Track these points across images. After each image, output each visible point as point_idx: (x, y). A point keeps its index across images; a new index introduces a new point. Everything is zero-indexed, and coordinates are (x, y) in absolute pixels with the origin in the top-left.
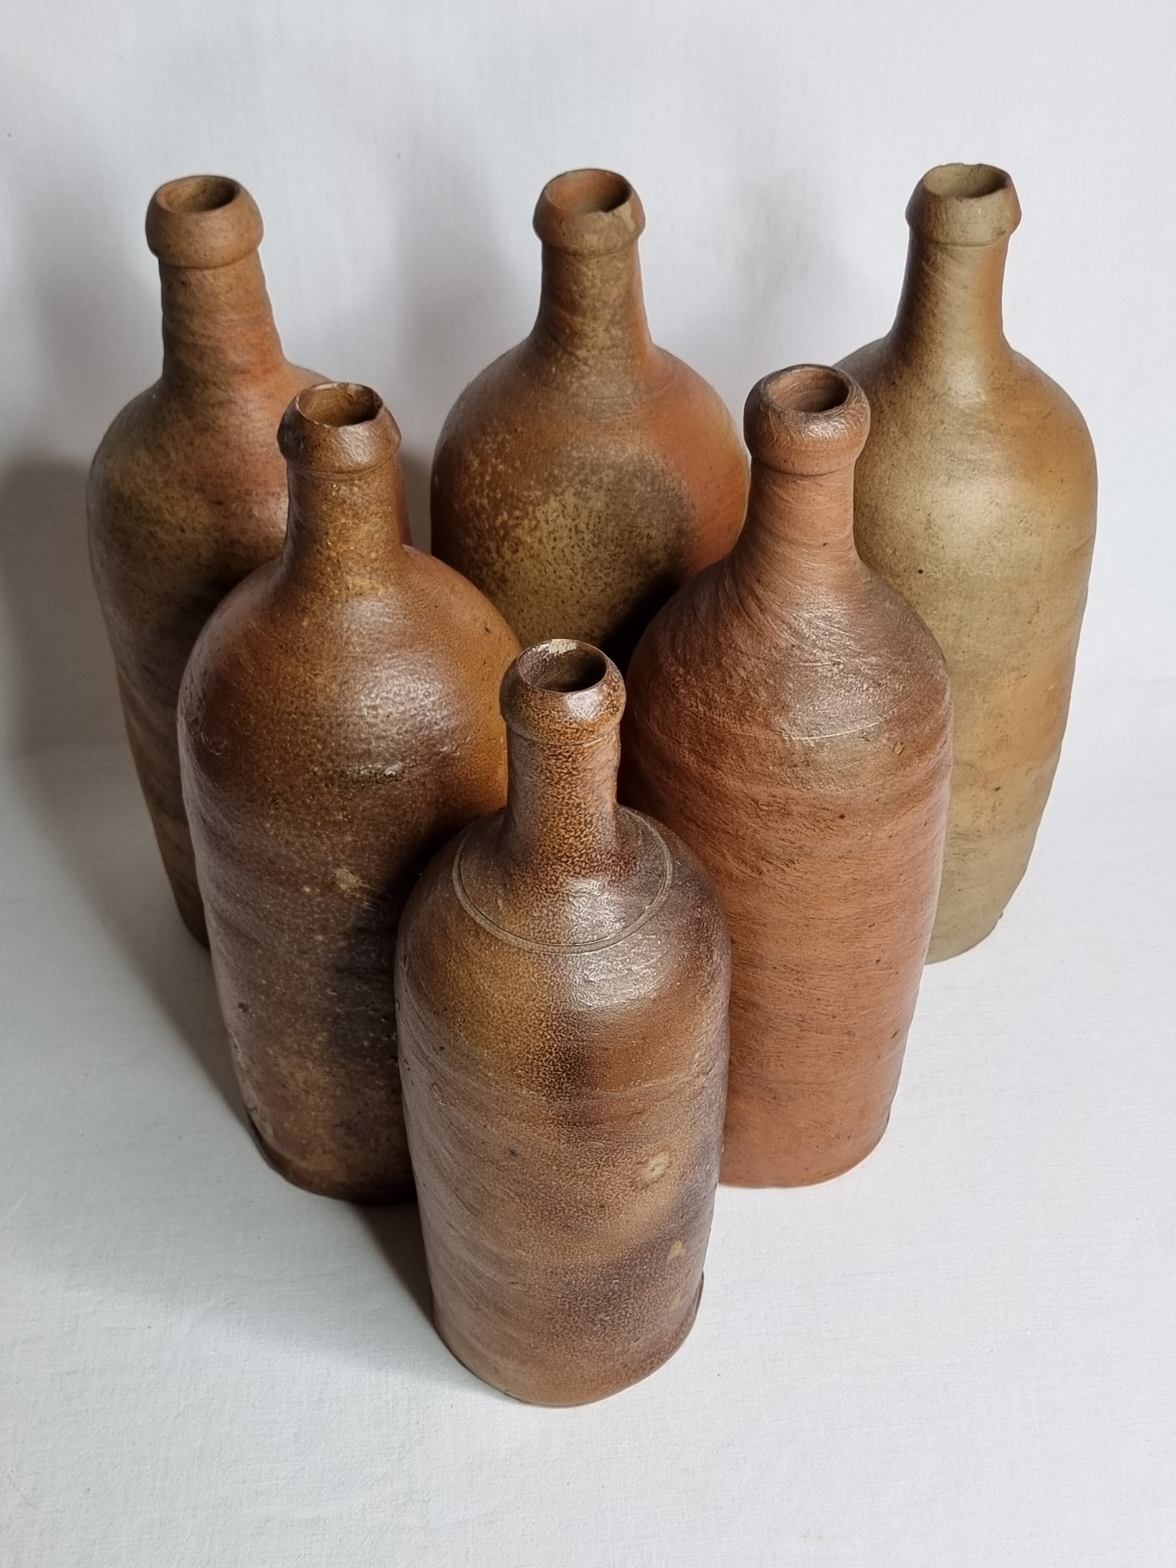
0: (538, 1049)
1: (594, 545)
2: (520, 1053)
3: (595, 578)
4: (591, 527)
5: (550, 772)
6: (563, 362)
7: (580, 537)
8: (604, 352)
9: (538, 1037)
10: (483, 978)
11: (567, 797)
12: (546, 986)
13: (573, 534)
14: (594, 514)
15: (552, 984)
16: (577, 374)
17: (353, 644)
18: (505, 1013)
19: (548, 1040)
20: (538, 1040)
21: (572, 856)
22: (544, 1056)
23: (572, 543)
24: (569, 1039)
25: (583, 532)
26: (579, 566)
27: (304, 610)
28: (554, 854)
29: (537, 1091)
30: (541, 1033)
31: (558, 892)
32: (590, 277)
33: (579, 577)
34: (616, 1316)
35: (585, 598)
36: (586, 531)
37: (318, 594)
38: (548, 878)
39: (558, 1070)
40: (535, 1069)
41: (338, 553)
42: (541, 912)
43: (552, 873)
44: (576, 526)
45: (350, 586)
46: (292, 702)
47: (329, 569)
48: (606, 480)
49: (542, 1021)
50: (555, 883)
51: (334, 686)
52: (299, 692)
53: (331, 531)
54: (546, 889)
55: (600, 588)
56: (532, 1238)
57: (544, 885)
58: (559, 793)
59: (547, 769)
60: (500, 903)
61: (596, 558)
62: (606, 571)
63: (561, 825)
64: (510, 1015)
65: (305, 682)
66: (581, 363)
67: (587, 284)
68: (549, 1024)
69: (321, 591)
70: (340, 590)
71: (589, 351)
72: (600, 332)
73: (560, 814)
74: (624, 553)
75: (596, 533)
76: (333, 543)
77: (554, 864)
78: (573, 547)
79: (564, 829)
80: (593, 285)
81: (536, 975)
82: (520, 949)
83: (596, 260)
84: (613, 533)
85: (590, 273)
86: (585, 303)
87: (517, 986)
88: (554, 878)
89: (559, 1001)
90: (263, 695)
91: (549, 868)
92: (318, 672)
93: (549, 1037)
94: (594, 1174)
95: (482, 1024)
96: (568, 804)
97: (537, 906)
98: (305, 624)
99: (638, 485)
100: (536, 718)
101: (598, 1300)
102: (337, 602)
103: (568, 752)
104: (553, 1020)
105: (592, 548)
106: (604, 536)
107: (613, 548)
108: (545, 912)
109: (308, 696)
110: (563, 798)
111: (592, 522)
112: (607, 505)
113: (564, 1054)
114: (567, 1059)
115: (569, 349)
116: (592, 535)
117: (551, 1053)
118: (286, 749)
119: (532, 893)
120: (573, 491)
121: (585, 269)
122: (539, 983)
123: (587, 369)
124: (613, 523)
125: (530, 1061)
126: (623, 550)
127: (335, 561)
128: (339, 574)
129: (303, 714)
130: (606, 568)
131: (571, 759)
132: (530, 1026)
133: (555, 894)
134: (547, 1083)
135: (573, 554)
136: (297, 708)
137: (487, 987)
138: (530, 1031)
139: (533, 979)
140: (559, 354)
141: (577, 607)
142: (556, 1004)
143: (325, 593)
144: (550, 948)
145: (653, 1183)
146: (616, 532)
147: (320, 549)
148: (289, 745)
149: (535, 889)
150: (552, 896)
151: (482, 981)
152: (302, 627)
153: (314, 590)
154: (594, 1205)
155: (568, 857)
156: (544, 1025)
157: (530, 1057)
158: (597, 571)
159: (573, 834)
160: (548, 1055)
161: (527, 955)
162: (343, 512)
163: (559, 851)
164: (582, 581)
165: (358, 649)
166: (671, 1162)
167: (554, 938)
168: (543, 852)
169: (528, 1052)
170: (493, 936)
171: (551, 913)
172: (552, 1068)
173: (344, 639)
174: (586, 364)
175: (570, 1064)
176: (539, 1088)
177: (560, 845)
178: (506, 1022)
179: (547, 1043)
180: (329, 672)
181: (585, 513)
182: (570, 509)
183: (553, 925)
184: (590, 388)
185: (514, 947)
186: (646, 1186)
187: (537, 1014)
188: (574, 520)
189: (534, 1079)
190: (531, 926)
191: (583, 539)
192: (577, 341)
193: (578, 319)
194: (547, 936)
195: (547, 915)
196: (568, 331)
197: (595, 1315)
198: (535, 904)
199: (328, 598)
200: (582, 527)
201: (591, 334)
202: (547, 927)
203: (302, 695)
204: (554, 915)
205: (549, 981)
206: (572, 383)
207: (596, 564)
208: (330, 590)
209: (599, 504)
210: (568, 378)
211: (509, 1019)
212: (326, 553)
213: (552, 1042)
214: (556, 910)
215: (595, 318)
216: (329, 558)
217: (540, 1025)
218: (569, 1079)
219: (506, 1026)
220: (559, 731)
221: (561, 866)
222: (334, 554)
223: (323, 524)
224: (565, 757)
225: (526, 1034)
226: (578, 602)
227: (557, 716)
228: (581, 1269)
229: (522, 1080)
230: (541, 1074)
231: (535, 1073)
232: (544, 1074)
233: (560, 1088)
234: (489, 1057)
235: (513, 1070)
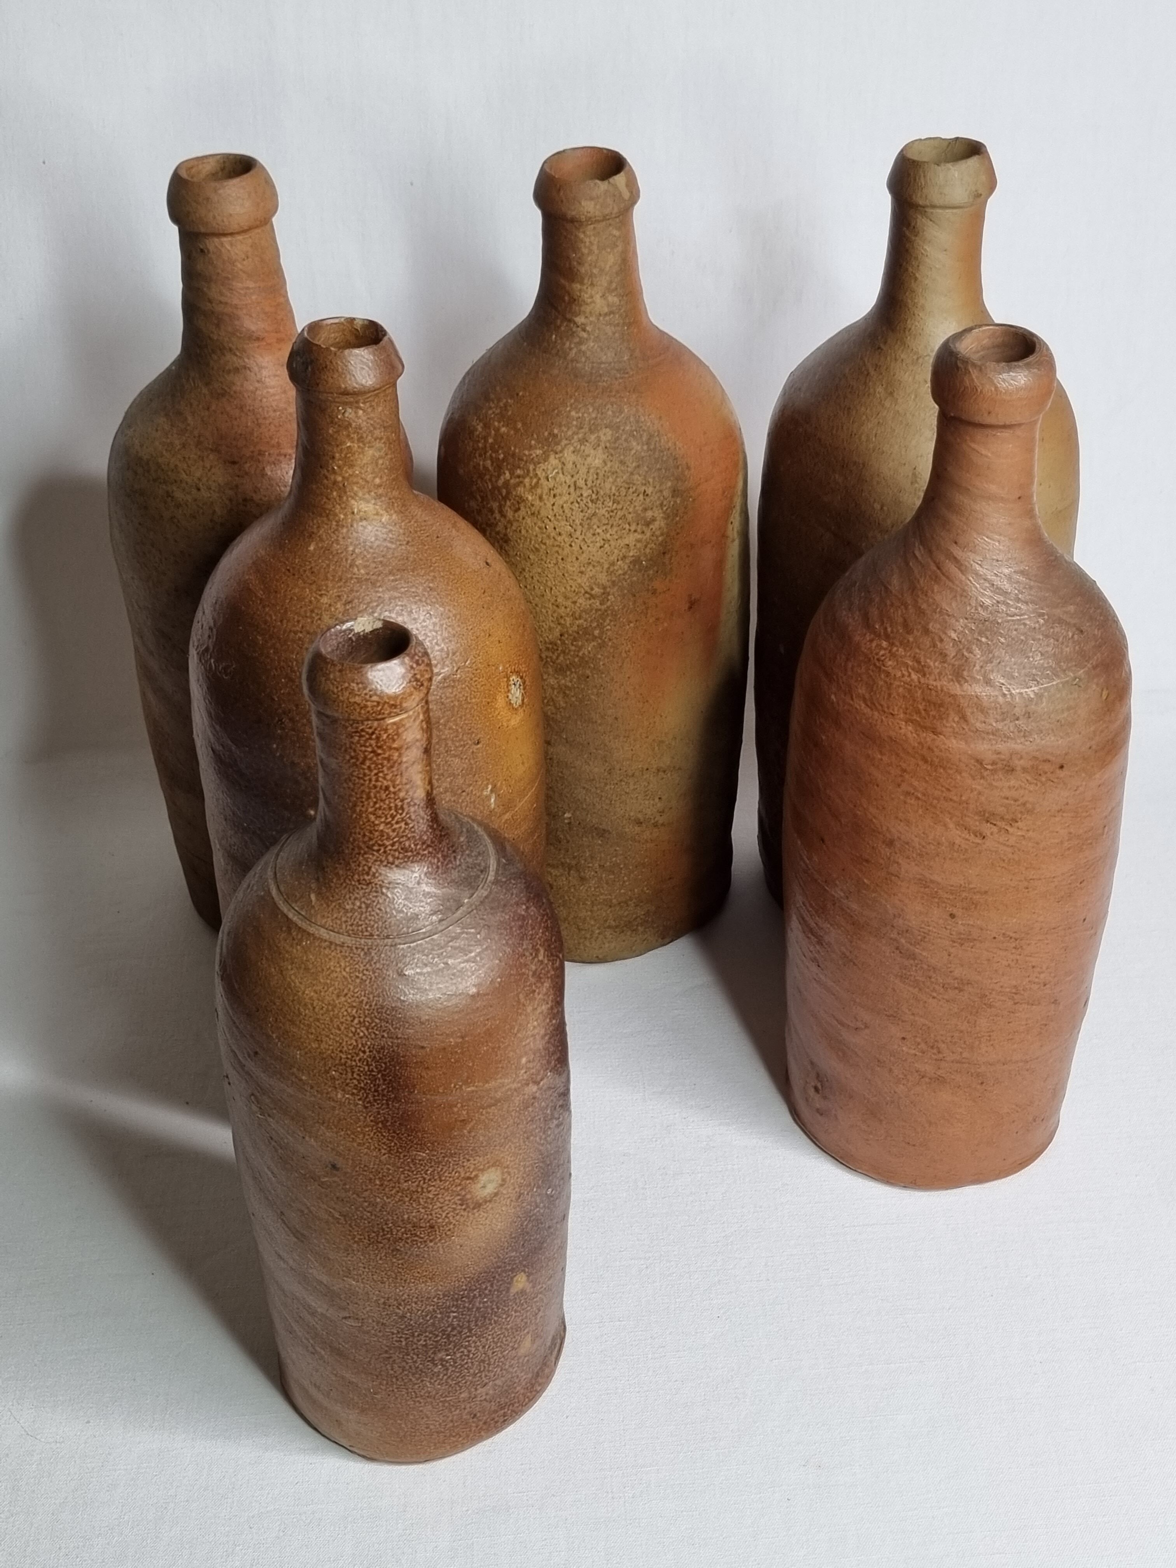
0: (351, 1047)
2: (333, 1052)
5: (355, 751)
9: (351, 1035)
10: (294, 974)
11: (374, 778)
12: (358, 981)
15: (364, 978)
18: (317, 1010)
19: (361, 1038)
20: (351, 1038)
21: (383, 845)
22: (358, 1055)
24: (383, 1036)
28: (364, 842)
29: (353, 1094)
30: (353, 1030)
31: (371, 883)
34: (458, 1355)
38: (361, 869)
39: (372, 1071)
40: (349, 1070)
42: (353, 904)
43: (364, 863)
49: (354, 1018)
50: (368, 874)
54: (359, 881)
56: (360, 1265)
57: (356, 876)
58: (365, 775)
59: (351, 748)
60: (313, 897)
63: (370, 810)
64: (321, 1012)
68: (362, 1020)
73: (369, 798)
77: (365, 853)
79: (374, 814)
81: (348, 969)
82: (331, 943)
87: (328, 981)
88: (366, 868)
89: (371, 996)
91: (361, 858)
93: (362, 1034)
94: (419, 1190)
95: (292, 1022)
96: (375, 787)
97: (350, 898)
100: (335, 690)
101: (437, 1336)
103: (370, 728)
104: (366, 1017)
108: (358, 904)
110: (370, 780)
113: (379, 1052)
114: (381, 1058)
117: (364, 1052)
119: (344, 885)
122: (351, 977)
125: (343, 1061)
131: (374, 737)
132: (342, 1023)
133: (368, 885)
134: (362, 1085)
137: (298, 984)
138: (342, 1028)
139: (344, 973)
142: (369, 998)
144: (363, 941)
145: (486, 1202)
149: (347, 881)
150: (364, 887)
151: (293, 977)
154: (423, 1225)
155: (380, 845)
156: (356, 1021)
157: (344, 1056)
159: (383, 820)
160: (361, 1054)
161: (338, 948)
163: (371, 839)
166: (504, 1180)
167: (367, 931)
168: (354, 840)
169: (341, 1051)
170: (304, 931)
171: (363, 906)
172: (366, 1068)
175: (385, 1063)
176: (355, 1091)
177: (371, 832)
178: (318, 1020)
179: (359, 1041)
183: (366, 918)
185: (326, 941)
186: (478, 1206)
187: (349, 1010)
189: (348, 1081)
190: (344, 919)
194: (360, 928)
195: (360, 907)
197: (434, 1353)
198: (348, 896)
202: (360, 919)
204: (367, 907)
205: (360, 975)
211: (320, 1016)
213: (364, 1040)
214: (369, 902)
217: (352, 1021)
218: (385, 1080)
219: (318, 1024)
220: (359, 705)
221: (373, 855)
224: (367, 733)
225: (338, 1032)
227: (356, 689)
228: (414, 1300)
229: (337, 1082)
230: (355, 1076)
231: (350, 1075)
232: (358, 1075)
233: (376, 1091)
234: (302, 1058)
235: (327, 1072)
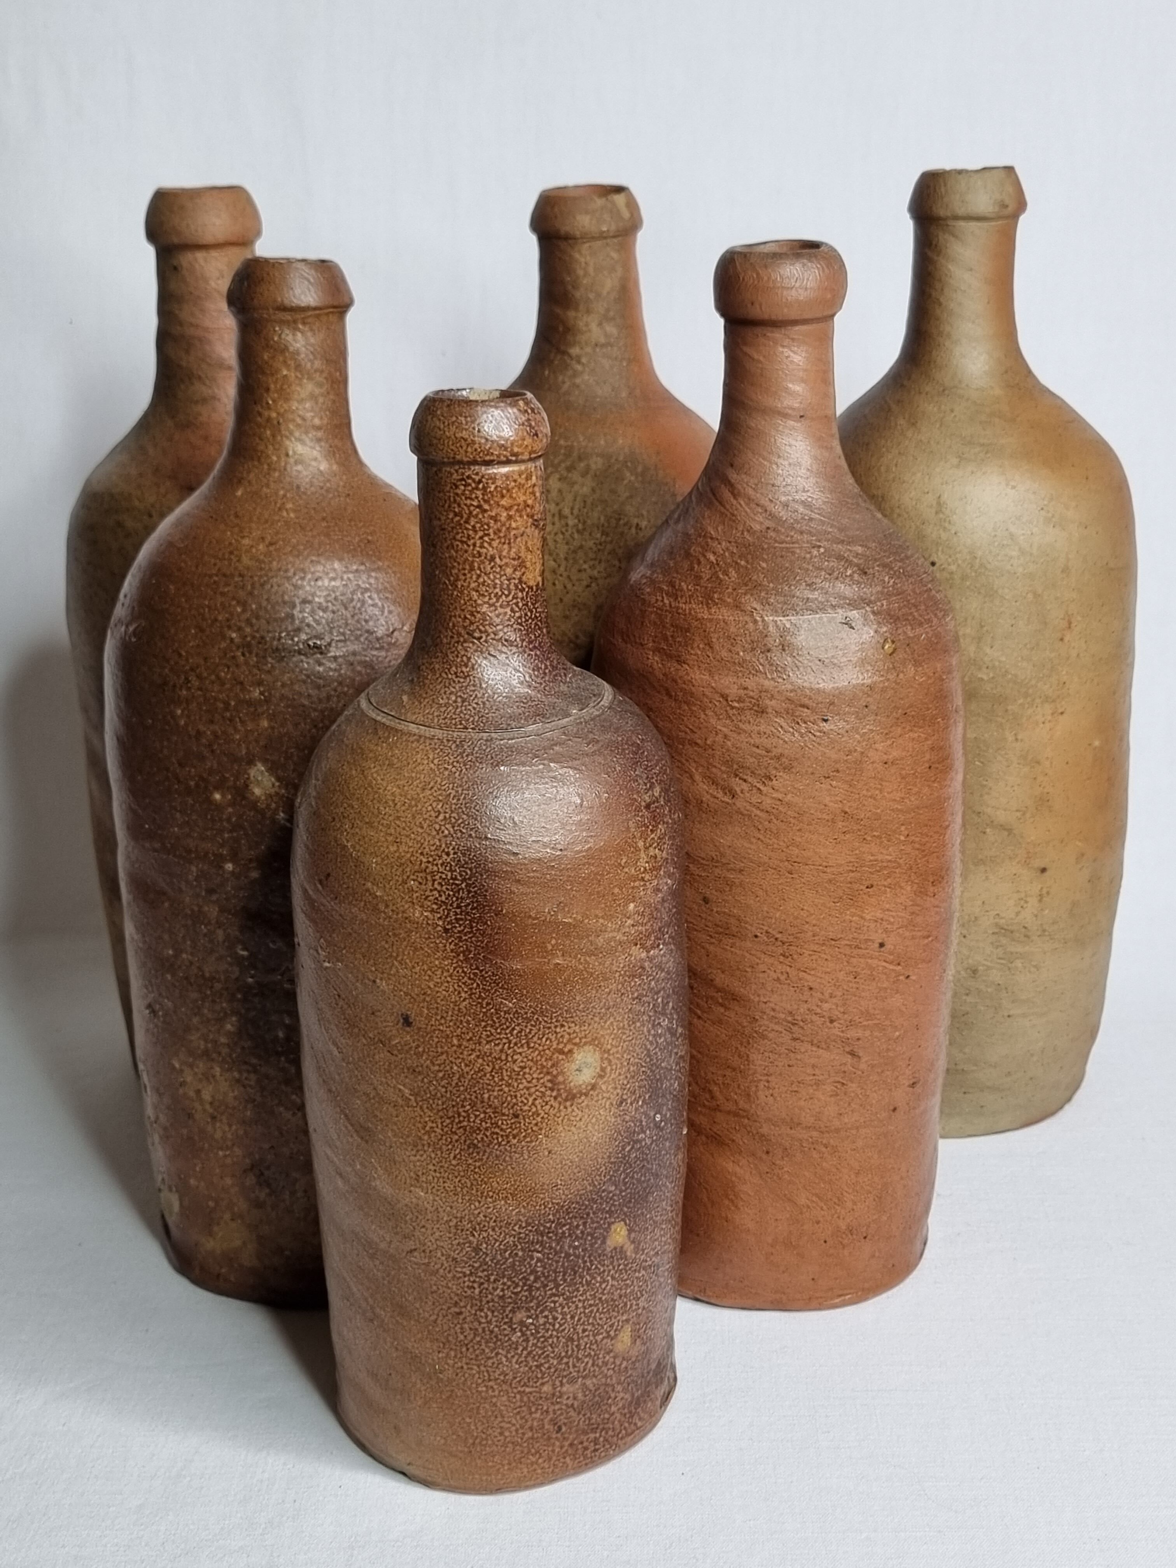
0: (433, 848)
1: (578, 531)
2: (412, 855)
3: (580, 571)
4: (576, 512)
5: (459, 505)
6: (556, 362)
7: (563, 522)
8: (598, 350)
9: (434, 833)
10: (376, 772)
11: (478, 543)
12: (446, 773)
13: (556, 519)
14: (578, 499)
15: (454, 770)
16: (570, 372)
17: (287, 510)
18: (398, 807)
19: (446, 836)
20: (434, 837)
21: (486, 631)
22: (440, 857)
23: (555, 530)
24: (470, 836)
25: (567, 518)
26: (562, 556)
27: (240, 482)
28: (465, 628)
29: (432, 911)
30: (437, 827)
31: (469, 676)
32: (583, 265)
33: (562, 569)
34: (542, 1321)
35: (569, 596)
36: (570, 516)
37: (256, 463)
38: (459, 660)
39: (456, 879)
40: (429, 878)
41: (278, 414)
42: (448, 699)
43: (463, 653)
44: (560, 511)
45: (291, 453)
46: (215, 565)
47: (268, 432)
48: (593, 467)
49: (439, 813)
50: (466, 666)
51: (261, 547)
52: (224, 554)
53: (272, 386)
54: (456, 673)
55: (585, 583)
56: (431, 1167)
57: (454, 668)
58: (469, 537)
59: (455, 501)
60: (405, 698)
61: (581, 547)
62: (591, 563)
63: (473, 585)
64: (403, 808)
65: (230, 544)
66: (574, 362)
67: (580, 272)
68: (447, 815)
69: (259, 460)
70: (279, 457)
71: (582, 348)
72: (594, 326)
73: (472, 569)
74: (611, 542)
75: (581, 518)
76: (274, 401)
77: (465, 641)
78: (556, 534)
79: (477, 591)
80: (586, 274)
81: (436, 761)
82: (420, 736)
83: (587, 245)
84: (599, 519)
85: (583, 260)
86: (578, 294)
87: (414, 775)
88: (465, 659)
89: (460, 789)
90: (186, 563)
91: (460, 647)
92: (246, 534)
93: (446, 832)
94: (503, 1057)
95: (370, 824)
96: (480, 554)
97: (445, 693)
98: (239, 493)
99: (628, 474)
100: (442, 426)
101: (517, 1285)
102: (275, 470)
103: (477, 474)
104: (452, 812)
105: (576, 536)
106: (589, 522)
107: (599, 535)
108: (454, 698)
109: (232, 557)
110: (474, 545)
111: (577, 507)
112: (593, 490)
113: (464, 855)
114: (466, 863)
115: (562, 348)
116: (576, 521)
117: (448, 854)
118: (203, 615)
119: (440, 680)
120: (558, 476)
121: (577, 256)
122: (439, 770)
123: (579, 368)
124: (599, 508)
125: (423, 866)
126: (609, 539)
127: (275, 422)
128: (279, 438)
129: (224, 575)
130: (592, 559)
131: (481, 486)
132: (425, 820)
133: (465, 678)
134: (443, 898)
135: (555, 541)
136: (219, 570)
137: (380, 781)
138: (425, 826)
139: (432, 765)
140: (552, 355)
141: (560, 607)
142: (457, 792)
143: (263, 460)
144: (455, 734)
145: (581, 1094)
146: (602, 518)
147: (260, 410)
148: (207, 610)
149: (444, 675)
150: (462, 680)
151: (375, 775)
152: (236, 497)
153: (252, 459)
154: (505, 1111)
155: (481, 631)
156: (441, 817)
157: (424, 860)
158: (581, 562)
159: (486, 599)
160: (445, 857)
161: (428, 742)
162: (285, 362)
163: (472, 623)
164: (565, 574)
165: (292, 515)
166: (603, 1069)
167: (461, 724)
168: (454, 626)
169: (422, 854)
170: (392, 728)
171: (459, 700)
172: (449, 874)
173: (278, 505)
174: (579, 362)
175: (471, 869)
176: (435, 907)
177: (472, 614)
178: (398, 818)
179: (443, 840)
180: (256, 534)
181: (569, 497)
182: (554, 494)
183: (461, 712)
184: (583, 386)
185: (415, 735)
186: (572, 1097)
187: (434, 805)
188: (557, 504)
189: (428, 893)
190: (436, 714)
191: (567, 525)
192: (570, 338)
193: (571, 314)
194: (454, 722)
195: (455, 702)
196: (561, 329)
197: (513, 1311)
198: (442, 691)
199: (266, 467)
200: (566, 511)
201: (584, 329)
202: (454, 713)
203: (226, 557)
204: (463, 702)
205: (450, 767)
206: (564, 382)
207: (580, 554)
208: (268, 456)
209: (585, 489)
210: (560, 378)
211: (401, 814)
212: (266, 413)
213: (449, 839)
214: (465, 696)
215: (588, 312)
216: (269, 419)
217: (437, 817)
218: (469, 892)
219: (397, 822)
220: (466, 440)
221: (473, 643)
222: (274, 415)
223: (264, 379)
224: (474, 480)
225: (420, 830)
226: (561, 600)
227: (464, 422)
228: (492, 1224)
229: (415, 895)
230: (436, 886)
231: (430, 884)
232: (440, 884)
233: (459, 907)
234: (378, 867)
235: (405, 882)
